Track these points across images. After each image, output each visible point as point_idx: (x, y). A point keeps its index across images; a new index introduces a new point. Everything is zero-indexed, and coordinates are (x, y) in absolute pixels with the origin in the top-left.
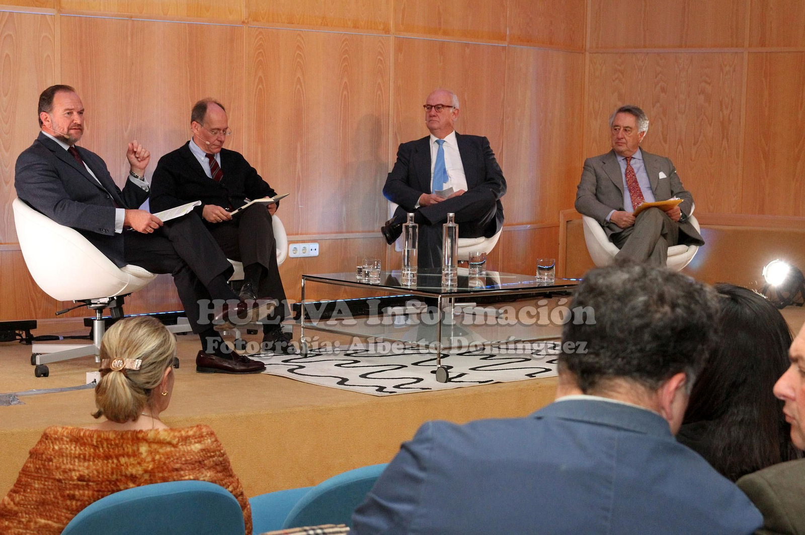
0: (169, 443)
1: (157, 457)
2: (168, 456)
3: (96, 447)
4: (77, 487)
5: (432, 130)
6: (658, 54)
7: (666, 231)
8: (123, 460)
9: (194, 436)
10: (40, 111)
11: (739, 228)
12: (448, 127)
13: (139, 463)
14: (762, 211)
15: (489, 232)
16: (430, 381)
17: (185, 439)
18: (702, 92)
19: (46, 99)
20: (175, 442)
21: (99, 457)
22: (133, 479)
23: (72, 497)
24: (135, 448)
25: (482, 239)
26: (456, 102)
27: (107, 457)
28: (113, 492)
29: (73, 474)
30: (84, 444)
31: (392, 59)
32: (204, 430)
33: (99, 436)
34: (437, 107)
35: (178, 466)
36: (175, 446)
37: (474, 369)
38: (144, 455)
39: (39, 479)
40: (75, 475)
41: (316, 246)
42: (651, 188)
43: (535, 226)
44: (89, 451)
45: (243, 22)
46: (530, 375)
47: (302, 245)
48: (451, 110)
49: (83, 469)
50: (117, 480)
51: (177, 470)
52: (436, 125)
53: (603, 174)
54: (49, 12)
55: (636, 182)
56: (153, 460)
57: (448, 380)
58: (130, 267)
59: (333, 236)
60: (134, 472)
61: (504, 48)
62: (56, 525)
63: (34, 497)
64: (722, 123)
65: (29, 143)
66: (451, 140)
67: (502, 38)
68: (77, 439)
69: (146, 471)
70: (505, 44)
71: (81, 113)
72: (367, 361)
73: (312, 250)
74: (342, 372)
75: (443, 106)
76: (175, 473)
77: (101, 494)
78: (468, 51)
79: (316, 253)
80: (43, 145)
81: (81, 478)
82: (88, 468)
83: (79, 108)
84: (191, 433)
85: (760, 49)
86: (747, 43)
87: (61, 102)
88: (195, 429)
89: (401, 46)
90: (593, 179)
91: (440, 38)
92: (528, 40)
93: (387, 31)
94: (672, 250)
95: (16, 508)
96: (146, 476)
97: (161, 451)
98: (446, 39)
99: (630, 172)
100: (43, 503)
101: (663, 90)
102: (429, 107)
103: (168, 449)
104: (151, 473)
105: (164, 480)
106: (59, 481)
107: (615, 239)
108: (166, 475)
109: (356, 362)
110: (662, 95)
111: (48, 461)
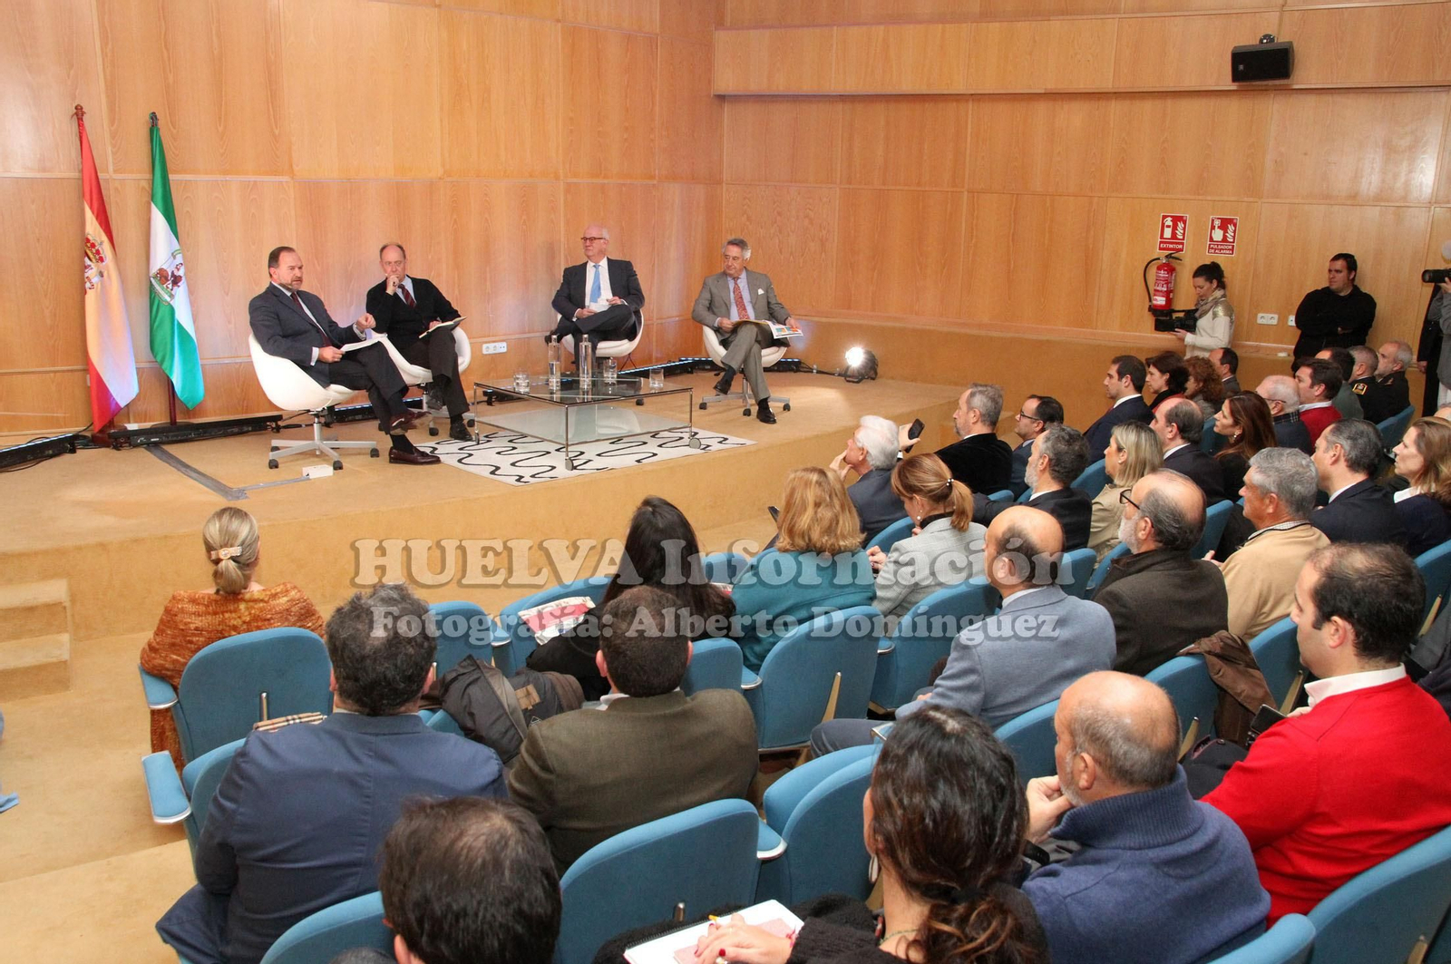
0: (262, 601)
1: (253, 612)
2: (261, 610)
3: (207, 606)
4: (194, 635)
5: (589, 257)
6: (775, 186)
7: (760, 338)
8: (227, 615)
9: (281, 592)
10: (270, 267)
11: (832, 320)
12: (602, 253)
13: (240, 617)
14: (849, 308)
16: (562, 471)
17: (274, 596)
18: (807, 216)
19: (274, 258)
20: (266, 599)
21: (209, 614)
22: (235, 628)
23: (191, 642)
24: (236, 606)
25: (626, 341)
26: (605, 234)
27: (215, 613)
28: (220, 639)
29: (191, 625)
30: (198, 604)
31: (562, 201)
32: (289, 586)
33: (209, 598)
34: (592, 239)
35: (269, 616)
36: (265, 602)
37: (599, 455)
38: (243, 610)
39: (170, 627)
40: (192, 626)
41: (504, 344)
42: (751, 302)
43: (682, 318)
44: (202, 609)
45: (440, 178)
46: (638, 461)
47: (493, 344)
48: (602, 241)
49: (197, 622)
50: (223, 630)
51: (268, 620)
52: (590, 253)
54: (285, 179)
55: (741, 298)
56: (250, 614)
57: (574, 468)
58: (334, 387)
59: (517, 336)
60: (235, 623)
61: (654, 185)
62: (182, 660)
63: (168, 640)
64: (822, 241)
65: (262, 290)
66: (604, 264)
67: (652, 177)
68: (193, 601)
69: (244, 622)
70: (655, 182)
71: (300, 268)
72: (524, 447)
73: (502, 347)
74: (498, 460)
75: (595, 239)
76: (266, 623)
77: (210, 641)
78: (624, 189)
79: (505, 350)
80: (272, 292)
81: (197, 629)
82: (201, 621)
83: (299, 265)
84: (279, 590)
85: (847, 186)
86: (838, 181)
87: (286, 259)
88: (282, 587)
89: (569, 189)
90: (708, 296)
91: (600, 181)
92: (674, 178)
93: (557, 178)
94: (764, 352)
95: (157, 647)
96: (245, 627)
97: (256, 606)
98: (606, 181)
99: (737, 289)
100: (173, 645)
101: (779, 214)
102: (585, 239)
103: (261, 605)
104: (248, 623)
105: (259, 628)
106: (182, 630)
107: (725, 343)
108: (260, 624)
109: (514, 448)
110: (778, 218)
111: (176, 615)
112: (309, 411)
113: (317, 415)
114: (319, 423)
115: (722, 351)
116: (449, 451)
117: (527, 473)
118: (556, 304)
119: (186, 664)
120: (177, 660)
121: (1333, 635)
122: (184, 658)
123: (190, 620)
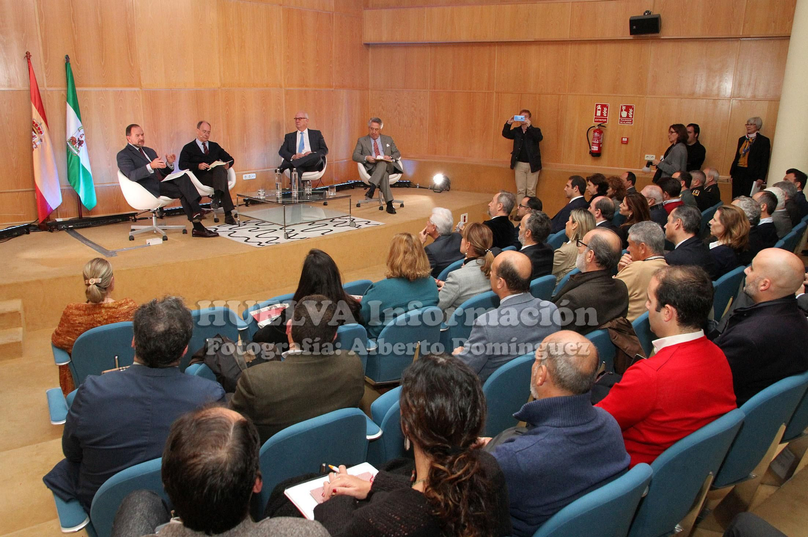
0: (114, 308)
1: (109, 313)
2: (114, 313)
3: (84, 311)
4: (78, 326)
5: (298, 128)
6: (396, 91)
7: (388, 169)
8: (95, 315)
9: (124, 303)
10: (127, 135)
11: (426, 160)
12: (305, 127)
13: (102, 317)
14: (435, 153)
15: (320, 169)
16: (282, 240)
17: (121, 305)
18: (413, 106)
19: (129, 130)
20: (116, 307)
21: (86, 315)
22: (100, 322)
23: (77, 330)
24: (100, 310)
25: (318, 172)
26: (307, 116)
27: (89, 315)
28: (92, 328)
29: (77, 321)
30: (80, 310)
31: (284, 99)
32: (128, 300)
33: (86, 307)
34: (300, 119)
35: (118, 316)
36: (116, 308)
37: (302, 231)
38: (104, 313)
39: (66, 323)
40: (77, 322)
41: (255, 174)
42: (383, 151)
43: (348, 160)
44: (82, 312)
45: (219, 88)
46: (323, 234)
47: (249, 175)
48: (305, 120)
49: (80, 320)
50: (93, 323)
51: (117, 318)
52: (299, 126)
53: (364, 145)
54: (137, 89)
55: (378, 149)
56: (108, 315)
57: (289, 238)
58: (162, 197)
59: (261, 170)
60: (100, 320)
61: (332, 91)
62: (73, 340)
63: (65, 329)
64: (420, 119)
66: (306, 132)
67: (331, 87)
68: (78, 308)
69: (104, 319)
70: (333, 89)
71: (142, 135)
72: (262, 228)
73: (253, 176)
74: (249, 234)
75: (301, 118)
76: (116, 319)
77: (87, 329)
78: (317, 93)
79: (255, 177)
80: (129, 148)
81: (79, 323)
82: (82, 319)
83: (142, 133)
84: (123, 302)
85: (434, 90)
86: (429, 88)
87: (134, 131)
88: (124, 300)
89: (287, 93)
90: (361, 148)
91: (304, 89)
92: (343, 87)
93: (281, 87)
94: (391, 176)
95: (60, 333)
96: (105, 321)
97: (110, 311)
98: (307, 89)
99: (375, 144)
100: (68, 332)
101: (399, 105)
102: (296, 119)
103: (114, 310)
104: (107, 320)
105: (112, 322)
106: (72, 324)
107: (370, 172)
108: (113, 320)
109: (258, 228)
110: (398, 107)
111: (69, 316)
112: (150, 210)
113: (154, 212)
114: (155, 216)
115: (368, 177)
116: (224, 230)
117: (263, 241)
118: (281, 153)
119: (74, 341)
120: (70, 340)
121: (666, 315)
122: (74, 339)
123: (75, 319)
